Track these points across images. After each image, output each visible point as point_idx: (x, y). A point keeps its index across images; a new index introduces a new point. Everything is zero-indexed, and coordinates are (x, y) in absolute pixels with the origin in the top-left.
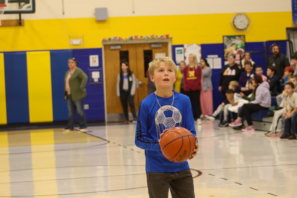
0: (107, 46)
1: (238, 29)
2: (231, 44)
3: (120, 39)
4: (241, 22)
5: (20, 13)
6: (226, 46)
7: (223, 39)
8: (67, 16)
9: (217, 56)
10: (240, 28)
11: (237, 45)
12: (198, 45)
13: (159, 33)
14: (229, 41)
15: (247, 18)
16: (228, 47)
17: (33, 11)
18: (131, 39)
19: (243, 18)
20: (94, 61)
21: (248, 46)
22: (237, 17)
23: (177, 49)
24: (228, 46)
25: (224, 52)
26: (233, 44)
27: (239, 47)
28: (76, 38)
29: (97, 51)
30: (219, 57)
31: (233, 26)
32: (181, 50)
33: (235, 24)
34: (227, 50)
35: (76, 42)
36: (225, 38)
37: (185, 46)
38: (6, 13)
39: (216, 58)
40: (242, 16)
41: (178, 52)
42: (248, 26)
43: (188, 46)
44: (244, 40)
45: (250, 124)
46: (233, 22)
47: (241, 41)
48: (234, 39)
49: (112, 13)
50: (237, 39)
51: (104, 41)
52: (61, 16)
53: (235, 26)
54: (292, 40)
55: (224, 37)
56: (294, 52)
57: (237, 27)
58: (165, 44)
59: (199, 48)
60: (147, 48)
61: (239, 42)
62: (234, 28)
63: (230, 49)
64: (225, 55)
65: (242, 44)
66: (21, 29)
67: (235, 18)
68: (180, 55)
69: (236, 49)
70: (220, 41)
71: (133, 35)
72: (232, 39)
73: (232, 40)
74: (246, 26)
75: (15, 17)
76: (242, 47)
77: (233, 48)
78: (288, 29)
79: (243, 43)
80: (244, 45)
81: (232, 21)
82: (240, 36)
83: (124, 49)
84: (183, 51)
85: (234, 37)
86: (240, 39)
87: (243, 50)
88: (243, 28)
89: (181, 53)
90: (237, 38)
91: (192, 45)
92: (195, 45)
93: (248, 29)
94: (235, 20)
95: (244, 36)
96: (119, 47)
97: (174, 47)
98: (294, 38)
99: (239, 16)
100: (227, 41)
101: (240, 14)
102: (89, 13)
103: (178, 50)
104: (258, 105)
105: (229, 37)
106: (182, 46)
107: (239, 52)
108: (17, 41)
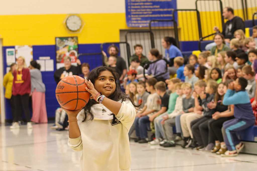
1: (71, 31)
2: (63, 46)
4: (75, 23)
6: (58, 48)
7: (56, 40)
9: (49, 58)
10: (73, 29)
11: (70, 47)
12: (29, 46)
14: (62, 42)
15: (80, 19)
16: (60, 49)
19: (76, 19)
21: (81, 48)
22: (69, 18)
23: (8, 50)
24: (61, 47)
25: (56, 54)
26: (66, 46)
27: (71, 48)
30: (51, 59)
31: (66, 27)
32: (12, 52)
33: (68, 25)
34: (59, 52)
36: (58, 39)
37: (16, 48)
39: (48, 59)
40: (76, 17)
41: (9, 54)
42: (81, 27)
43: (19, 47)
44: (77, 42)
46: (66, 23)
47: (74, 42)
48: (66, 41)
50: (70, 41)
53: (67, 27)
54: (129, 42)
55: (56, 38)
56: (132, 54)
57: (70, 28)
59: (31, 50)
61: (71, 44)
62: (67, 29)
63: (62, 51)
64: (57, 57)
65: (74, 46)
67: (67, 19)
68: (11, 57)
69: (69, 51)
70: (52, 43)
72: (64, 40)
73: (65, 42)
74: (79, 28)
76: (75, 49)
77: (66, 49)
78: (121, 31)
79: (76, 44)
80: (77, 47)
81: (64, 22)
82: (72, 38)
84: (14, 53)
85: (67, 38)
86: (73, 40)
87: (76, 52)
88: (76, 29)
89: (12, 54)
90: (69, 39)
91: (24, 46)
92: (26, 47)
93: (81, 31)
94: (68, 21)
95: (77, 38)
97: (4, 49)
98: (131, 40)
99: (72, 17)
100: (60, 43)
101: (73, 15)
103: (9, 52)
105: (62, 39)
106: (13, 47)
107: (73, 54)
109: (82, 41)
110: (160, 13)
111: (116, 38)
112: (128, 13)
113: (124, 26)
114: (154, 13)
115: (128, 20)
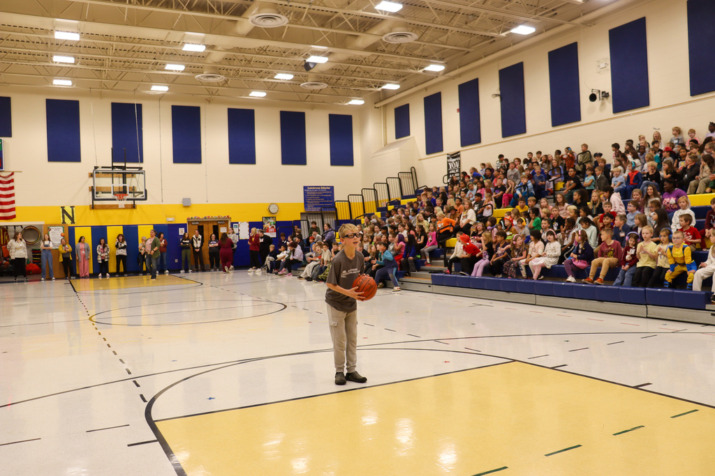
0: (190, 222)
2: (267, 222)
3: (198, 218)
4: (274, 209)
5: (134, 200)
6: (264, 223)
7: (263, 219)
8: (164, 203)
10: (273, 212)
12: (247, 222)
13: (223, 214)
15: (278, 206)
17: (146, 199)
18: (205, 218)
19: (275, 206)
20: (181, 231)
21: (278, 224)
22: (271, 206)
26: (269, 222)
27: (272, 224)
28: (171, 217)
29: (183, 226)
34: (265, 226)
35: (170, 219)
37: (239, 223)
38: (128, 200)
42: (278, 211)
43: (241, 223)
44: (275, 220)
45: (290, 271)
46: (269, 209)
49: (193, 202)
50: (271, 219)
51: (188, 219)
52: (161, 203)
53: (270, 211)
55: (263, 217)
58: (227, 222)
59: (248, 224)
60: (215, 224)
61: (272, 221)
63: (266, 225)
66: (134, 210)
70: (260, 220)
71: (207, 216)
73: (268, 220)
75: (131, 202)
77: (269, 224)
78: (301, 213)
80: (275, 223)
82: (273, 217)
83: (201, 224)
85: (269, 218)
86: (273, 219)
88: (275, 212)
91: (243, 222)
92: (245, 223)
93: (278, 213)
95: (275, 217)
96: (197, 223)
97: (232, 224)
100: (265, 220)
101: (273, 204)
102: (179, 202)
104: (297, 260)
105: (266, 218)
106: (237, 223)
107: (273, 227)
108: (132, 218)
109: (278, 219)
110: (324, 203)
112: (305, 203)
113: (303, 211)
114: (321, 203)
115: (306, 207)
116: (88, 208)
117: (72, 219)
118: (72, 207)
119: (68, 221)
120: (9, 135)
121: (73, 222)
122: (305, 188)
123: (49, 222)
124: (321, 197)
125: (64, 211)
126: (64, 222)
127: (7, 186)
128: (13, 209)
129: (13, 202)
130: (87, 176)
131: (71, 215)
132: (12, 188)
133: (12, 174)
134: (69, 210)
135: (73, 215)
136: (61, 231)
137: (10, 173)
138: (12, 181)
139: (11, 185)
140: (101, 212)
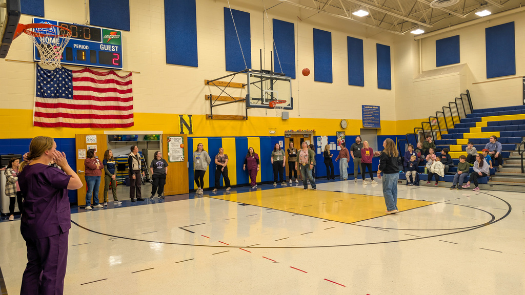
0: (286, 135)
1: (343, 128)
3: (293, 132)
4: (344, 124)
7: (337, 133)
8: (268, 116)
9: (334, 143)
12: (327, 136)
13: (304, 128)
15: (346, 122)
17: (292, 108)
18: (298, 131)
21: (347, 138)
23: (318, 138)
28: (271, 129)
29: (282, 138)
34: (338, 140)
35: (273, 132)
41: (318, 140)
42: (347, 126)
43: (322, 137)
44: (346, 134)
46: (341, 124)
51: (286, 132)
52: (265, 116)
53: (342, 126)
58: (310, 135)
59: (328, 138)
60: (302, 137)
61: (342, 135)
63: (339, 139)
67: (341, 122)
68: (319, 142)
77: (340, 138)
78: (361, 129)
82: (344, 132)
83: (293, 137)
84: (320, 140)
88: (345, 127)
91: (325, 136)
93: (347, 128)
95: (346, 132)
96: (290, 136)
97: (315, 137)
101: (344, 120)
105: (340, 132)
106: (320, 137)
108: (243, 130)
109: (348, 134)
110: (374, 120)
111: (358, 133)
112: (363, 120)
113: (362, 127)
114: (372, 120)
115: (363, 123)
116: (205, 117)
117: (190, 129)
118: (190, 116)
119: (186, 131)
120: (127, 29)
121: (191, 133)
122: (363, 106)
123: (168, 132)
124: (373, 116)
125: (182, 120)
126: (182, 132)
127: (125, 88)
128: (131, 116)
129: (131, 107)
130: (203, 83)
131: (188, 123)
132: (130, 91)
133: (130, 74)
134: (187, 119)
135: (191, 125)
136: (181, 141)
137: (128, 74)
138: (130, 82)
139: (129, 87)
140: (216, 123)
